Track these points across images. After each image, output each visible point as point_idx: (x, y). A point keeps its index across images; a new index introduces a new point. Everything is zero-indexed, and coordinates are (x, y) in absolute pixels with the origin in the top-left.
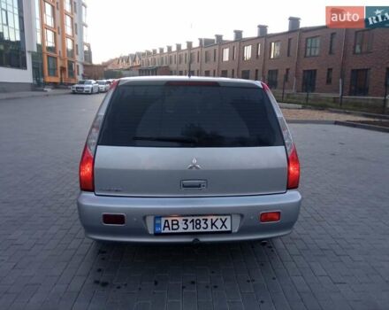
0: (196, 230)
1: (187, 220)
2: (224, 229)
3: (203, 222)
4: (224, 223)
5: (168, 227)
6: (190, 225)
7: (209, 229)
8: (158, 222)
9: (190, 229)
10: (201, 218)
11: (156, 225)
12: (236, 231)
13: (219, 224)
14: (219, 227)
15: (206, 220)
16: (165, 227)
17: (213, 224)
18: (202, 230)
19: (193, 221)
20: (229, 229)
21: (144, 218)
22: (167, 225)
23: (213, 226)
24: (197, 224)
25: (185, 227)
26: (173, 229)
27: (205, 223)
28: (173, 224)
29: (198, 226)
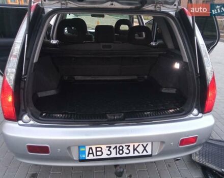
0: (118, 156)
1: (110, 147)
2: (145, 153)
3: (125, 148)
4: (145, 148)
5: (93, 153)
6: (114, 152)
7: (131, 154)
8: (82, 149)
9: (113, 155)
10: (124, 145)
11: (80, 153)
12: (156, 154)
13: (140, 149)
14: (141, 152)
15: (129, 146)
16: (89, 153)
17: (135, 150)
18: (124, 155)
19: (116, 147)
20: (150, 153)
21: (69, 148)
22: (91, 152)
23: (135, 151)
24: (120, 150)
25: (109, 153)
26: (97, 155)
27: (128, 149)
28: (97, 151)
29: (121, 152)
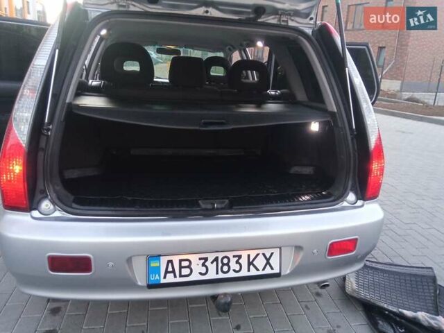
0: (221, 276)
1: (206, 259)
2: (268, 271)
3: (233, 261)
4: (268, 260)
5: (173, 272)
6: (212, 267)
7: (244, 273)
8: (154, 264)
9: (212, 275)
10: (230, 255)
11: (150, 271)
12: (288, 272)
13: (260, 262)
14: (261, 268)
15: (240, 257)
16: (167, 272)
17: (250, 263)
18: (231, 274)
19: (216, 259)
20: (276, 270)
21: (129, 260)
22: (170, 269)
23: (251, 267)
24: (223, 264)
25: (204, 270)
26: (181, 276)
27: (237, 262)
28: (181, 267)
29: (225, 269)
